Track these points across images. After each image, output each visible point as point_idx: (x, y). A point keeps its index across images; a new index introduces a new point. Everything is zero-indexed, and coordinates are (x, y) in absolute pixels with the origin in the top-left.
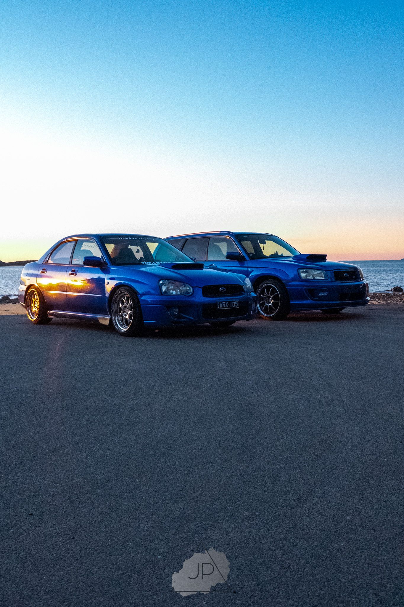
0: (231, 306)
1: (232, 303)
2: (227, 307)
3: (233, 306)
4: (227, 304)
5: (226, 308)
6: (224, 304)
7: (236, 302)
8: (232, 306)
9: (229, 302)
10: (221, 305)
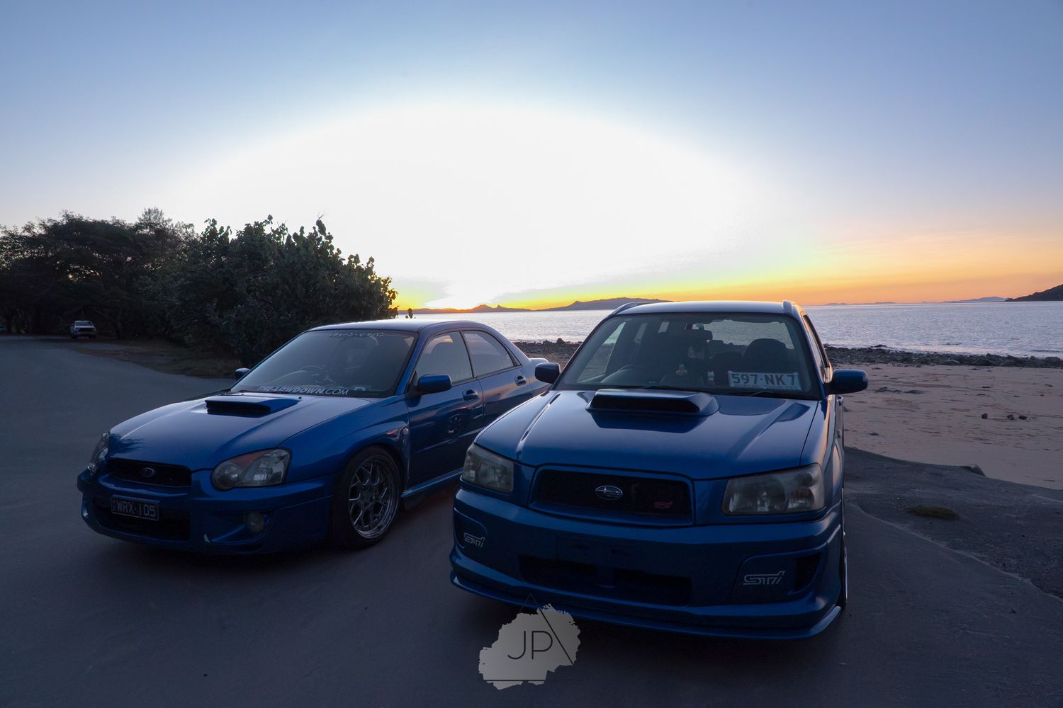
0: (140, 514)
1: (142, 506)
2: (131, 514)
3: (146, 515)
4: (131, 507)
5: (128, 513)
6: (125, 504)
7: (151, 506)
8: (143, 512)
9: (136, 504)
10: (119, 505)
